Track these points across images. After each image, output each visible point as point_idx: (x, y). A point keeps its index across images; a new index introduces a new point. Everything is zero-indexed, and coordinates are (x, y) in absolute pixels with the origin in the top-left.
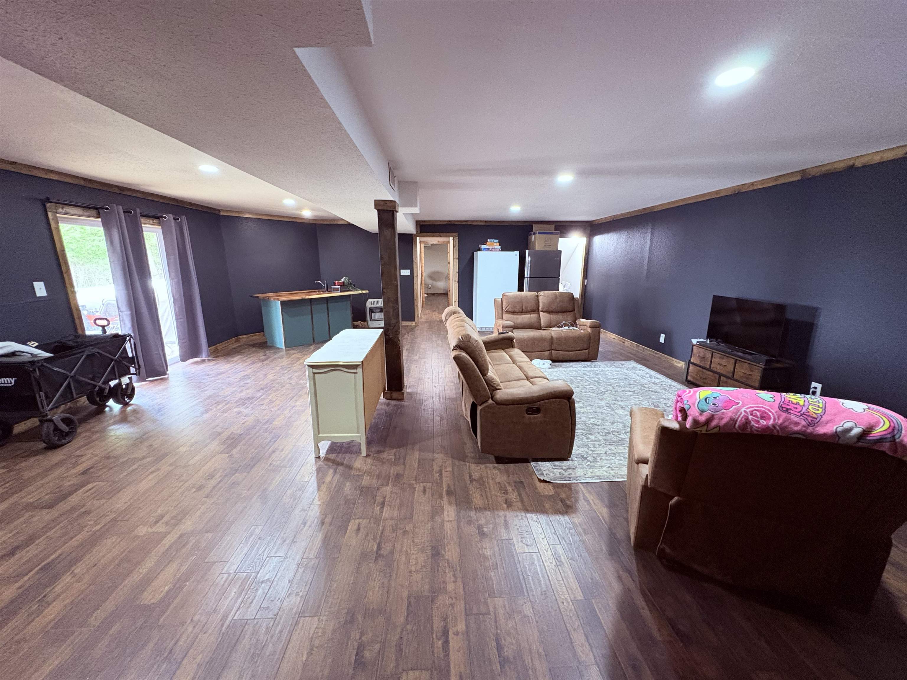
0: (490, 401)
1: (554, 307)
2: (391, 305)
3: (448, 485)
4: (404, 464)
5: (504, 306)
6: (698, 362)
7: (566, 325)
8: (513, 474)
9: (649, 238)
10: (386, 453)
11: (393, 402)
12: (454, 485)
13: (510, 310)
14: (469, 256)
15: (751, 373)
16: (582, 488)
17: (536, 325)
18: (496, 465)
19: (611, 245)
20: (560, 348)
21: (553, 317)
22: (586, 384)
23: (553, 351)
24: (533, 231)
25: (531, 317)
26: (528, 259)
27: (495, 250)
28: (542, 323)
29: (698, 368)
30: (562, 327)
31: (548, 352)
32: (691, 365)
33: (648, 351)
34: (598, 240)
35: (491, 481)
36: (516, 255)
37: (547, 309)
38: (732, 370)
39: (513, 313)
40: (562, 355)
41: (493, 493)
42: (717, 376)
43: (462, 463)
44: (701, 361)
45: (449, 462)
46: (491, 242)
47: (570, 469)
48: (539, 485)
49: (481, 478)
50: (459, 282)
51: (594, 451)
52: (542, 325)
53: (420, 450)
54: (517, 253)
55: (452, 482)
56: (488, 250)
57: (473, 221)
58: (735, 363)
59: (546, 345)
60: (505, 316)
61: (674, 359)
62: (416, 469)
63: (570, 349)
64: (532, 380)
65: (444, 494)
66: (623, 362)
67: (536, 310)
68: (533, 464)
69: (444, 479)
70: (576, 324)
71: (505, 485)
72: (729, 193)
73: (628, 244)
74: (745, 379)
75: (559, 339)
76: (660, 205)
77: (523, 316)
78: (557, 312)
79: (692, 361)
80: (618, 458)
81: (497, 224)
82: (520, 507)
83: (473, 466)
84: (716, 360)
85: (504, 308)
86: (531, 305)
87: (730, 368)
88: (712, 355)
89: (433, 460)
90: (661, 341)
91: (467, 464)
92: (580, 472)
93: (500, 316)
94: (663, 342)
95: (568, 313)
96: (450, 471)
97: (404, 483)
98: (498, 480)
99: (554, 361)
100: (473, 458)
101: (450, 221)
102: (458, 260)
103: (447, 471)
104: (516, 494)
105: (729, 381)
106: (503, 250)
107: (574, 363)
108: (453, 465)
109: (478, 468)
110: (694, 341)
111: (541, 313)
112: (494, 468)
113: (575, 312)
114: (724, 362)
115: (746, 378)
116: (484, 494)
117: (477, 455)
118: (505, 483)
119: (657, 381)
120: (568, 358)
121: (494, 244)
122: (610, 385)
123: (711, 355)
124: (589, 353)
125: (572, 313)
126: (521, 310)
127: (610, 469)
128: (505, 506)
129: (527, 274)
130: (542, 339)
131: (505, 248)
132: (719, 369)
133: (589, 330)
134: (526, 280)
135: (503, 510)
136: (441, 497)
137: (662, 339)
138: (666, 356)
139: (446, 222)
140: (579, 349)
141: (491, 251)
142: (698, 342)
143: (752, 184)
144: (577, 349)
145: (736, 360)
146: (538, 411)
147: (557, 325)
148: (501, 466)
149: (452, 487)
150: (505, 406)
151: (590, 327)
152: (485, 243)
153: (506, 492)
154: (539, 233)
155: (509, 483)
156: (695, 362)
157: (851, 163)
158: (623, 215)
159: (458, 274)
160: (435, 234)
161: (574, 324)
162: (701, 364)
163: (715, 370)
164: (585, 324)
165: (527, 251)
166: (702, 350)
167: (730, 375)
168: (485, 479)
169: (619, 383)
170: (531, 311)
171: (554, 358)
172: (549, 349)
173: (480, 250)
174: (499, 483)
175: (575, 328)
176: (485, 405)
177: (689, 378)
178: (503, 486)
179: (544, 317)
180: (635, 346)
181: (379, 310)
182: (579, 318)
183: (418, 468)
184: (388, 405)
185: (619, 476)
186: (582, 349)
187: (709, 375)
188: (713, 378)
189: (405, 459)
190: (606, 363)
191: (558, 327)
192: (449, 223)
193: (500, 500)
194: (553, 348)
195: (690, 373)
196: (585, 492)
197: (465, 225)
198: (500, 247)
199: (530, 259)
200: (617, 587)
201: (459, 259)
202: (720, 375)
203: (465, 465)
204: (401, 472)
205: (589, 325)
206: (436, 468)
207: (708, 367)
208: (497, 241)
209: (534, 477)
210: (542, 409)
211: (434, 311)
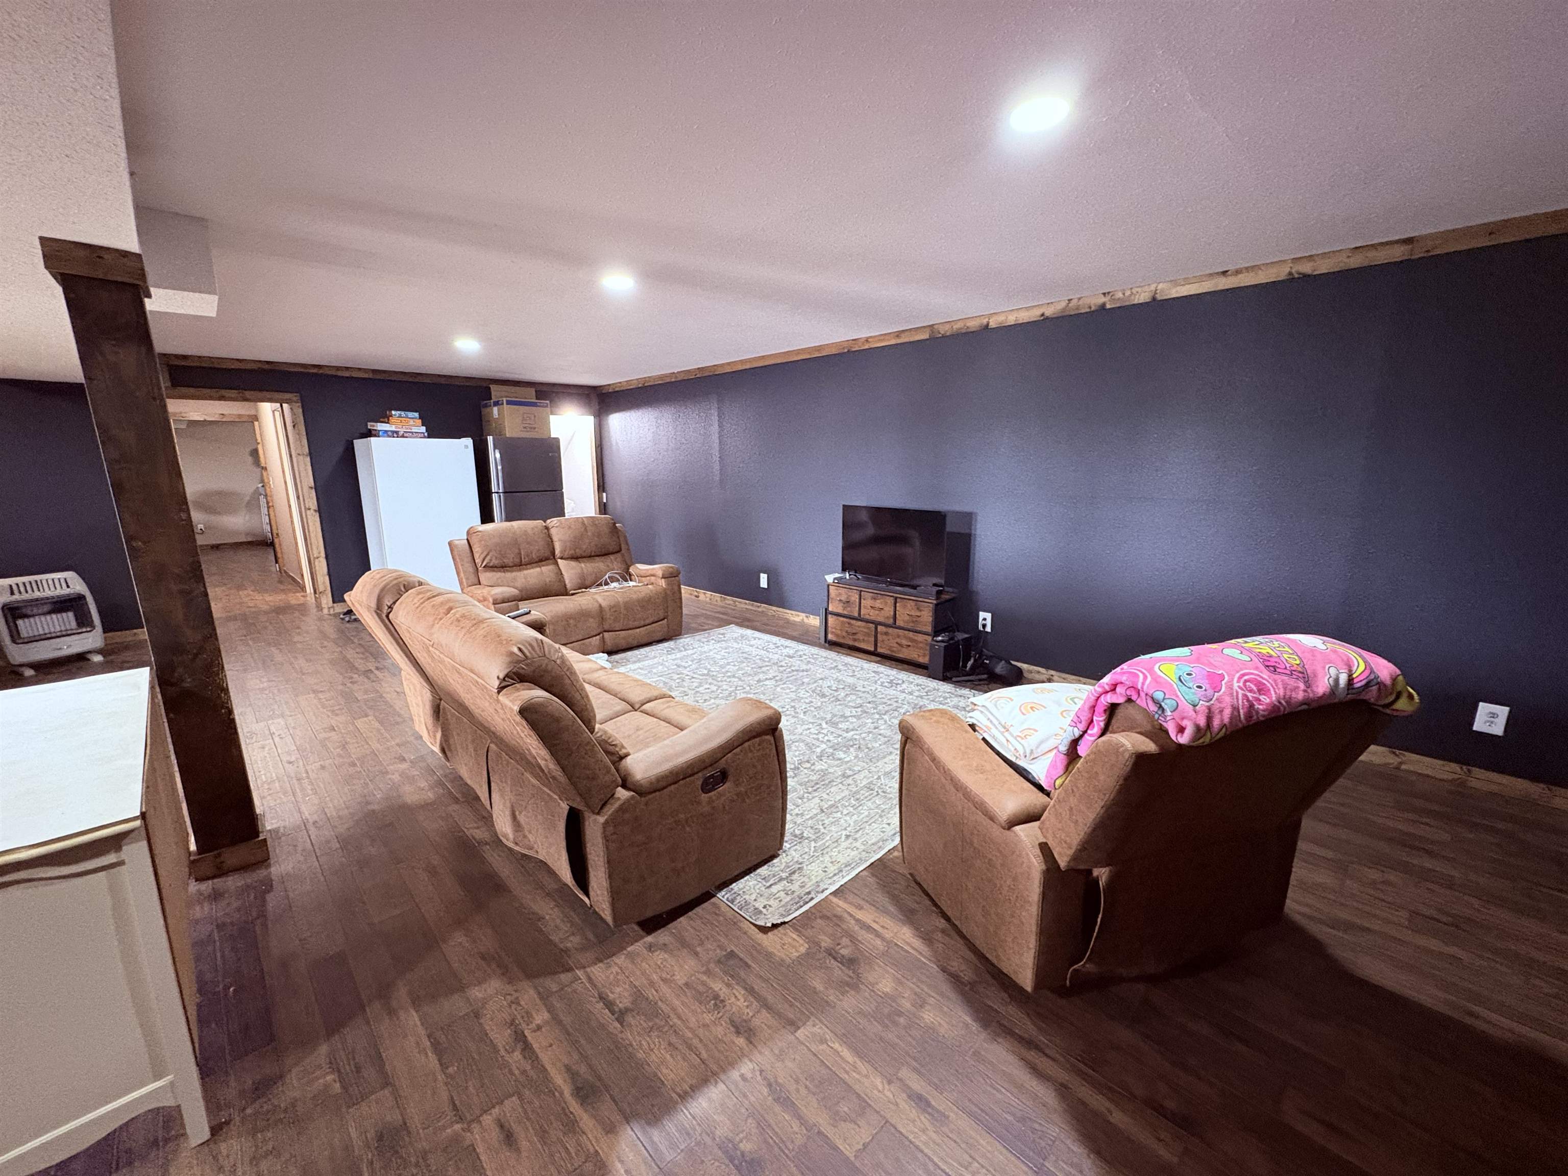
0: (622, 794)
1: (586, 546)
2: (174, 588)
3: (568, 1069)
4: (387, 1082)
5: (476, 556)
6: (839, 610)
7: (613, 580)
8: (702, 944)
9: (717, 418)
10: (293, 1078)
11: (233, 882)
12: (584, 1057)
13: (495, 562)
14: (340, 449)
15: (918, 614)
16: (841, 903)
17: (556, 587)
18: (649, 939)
19: (646, 430)
20: (618, 626)
21: (588, 567)
22: (695, 684)
23: (606, 634)
24: (494, 399)
25: (542, 573)
26: (494, 456)
27: (414, 435)
28: (567, 582)
29: (842, 619)
30: (607, 584)
31: (598, 637)
32: (830, 616)
33: (743, 605)
34: (617, 421)
35: (665, 989)
36: (466, 447)
37: (573, 552)
38: (892, 613)
39: (503, 567)
40: (624, 638)
41: (693, 1021)
42: (872, 626)
43: (565, 977)
44: (844, 608)
45: (528, 994)
46: (400, 416)
47: (794, 873)
48: (769, 941)
49: (638, 995)
50: (320, 510)
51: (802, 815)
52: (569, 586)
53: (416, 1002)
54: (468, 442)
55: (576, 1056)
56: (395, 434)
57: (338, 368)
58: (895, 603)
59: (593, 624)
60: (485, 577)
61: (788, 611)
62: (440, 1077)
63: (637, 624)
64: (647, 707)
65: (574, 1106)
66: (721, 630)
67: (549, 557)
68: (723, 895)
69: (545, 1058)
70: (630, 575)
71: (704, 984)
72: (834, 351)
73: (679, 428)
74: (911, 624)
75: (614, 608)
76: (729, 364)
77: (526, 572)
78: (590, 557)
79: (830, 609)
80: (845, 812)
81: (405, 379)
82: (773, 1022)
83: (597, 971)
84: (867, 602)
85: (478, 561)
86: (539, 547)
87: (889, 611)
88: (860, 596)
89: (477, 1015)
90: (762, 586)
91: (579, 973)
92: (814, 871)
93: (473, 579)
94: (766, 586)
95: (612, 557)
96: (547, 1023)
97: (425, 1154)
98: (680, 978)
99: (610, 653)
100: (583, 949)
101: (268, 363)
102: (308, 459)
103: (539, 1028)
104: (740, 992)
105: (890, 630)
106: (430, 436)
107: (647, 649)
108: (545, 997)
109: (615, 969)
110: (830, 578)
111: (559, 561)
112: (650, 948)
113: (623, 551)
114: (878, 604)
115: (913, 622)
116: (674, 1040)
117: (591, 936)
118: (700, 976)
119: (791, 652)
120: (635, 643)
121: (412, 422)
122: (734, 676)
123: (857, 597)
124: (668, 625)
125: (619, 555)
126: (518, 560)
127: (850, 840)
128: (741, 1041)
129: (496, 485)
130: (583, 615)
131: (435, 430)
132: (873, 615)
133: (663, 583)
134: (495, 497)
135: (743, 1055)
136: (571, 1125)
137: (764, 582)
138: (774, 608)
139: (260, 365)
140: (651, 620)
141: (403, 436)
142: (835, 579)
143: (867, 340)
144: (647, 622)
145: (896, 598)
146: (723, 776)
147: (597, 582)
148: (662, 936)
149: (583, 1069)
150: (657, 793)
151: (663, 577)
152: (385, 418)
153: (718, 1002)
154: (509, 403)
155: (708, 972)
156: (835, 610)
157: (985, 321)
158: (661, 377)
159: (313, 492)
160: (224, 392)
161: (626, 576)
162: (845, 612)
163: (867, 617)
164: (650, 572)
165: (490, 439)
166: (842, 591)
167: (891, 621)
168: (651, 994)
169: (742, 669)
170: (541, 561)
171: (609, 648)
172: (599, 631)
173: (369, 434)
174: (686, 984)
175: (631, 584)
176: (610, 810)
177: (830, 637)
178: (701, 988)
179: (570, 571)
180: (719, 599)
181: (46, 608)
182: (633, 564)
183: (444, 1066)
184: (216, 896)
185: (875, 847)
186: (656, 619)
187: (859, 627)
188: (865, 630)
189: (378, 1060)
190: (697, 638)
191: (600, 585)
192: (266, 367)
193: (719, 1031)
194: (606, 627)
195: (830, 629)
196: (851, 909)
197: (316, 374)
198: (423, 429)
199: (498, 455)
200: (1047, 1094)
201: (310, 454)
202: (877, 624)
203: (577, 978)
204: (393, 1117)
205: (660, 573)
206: (501, 1037)
207: (856, 615)
208: (417, 415)
209: (746, 926)
210: (731, 771)
211: (240, 587)
